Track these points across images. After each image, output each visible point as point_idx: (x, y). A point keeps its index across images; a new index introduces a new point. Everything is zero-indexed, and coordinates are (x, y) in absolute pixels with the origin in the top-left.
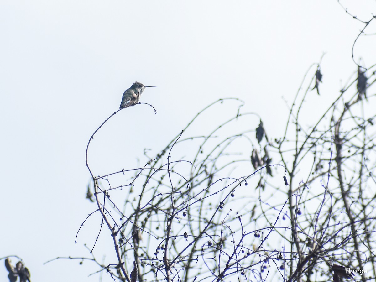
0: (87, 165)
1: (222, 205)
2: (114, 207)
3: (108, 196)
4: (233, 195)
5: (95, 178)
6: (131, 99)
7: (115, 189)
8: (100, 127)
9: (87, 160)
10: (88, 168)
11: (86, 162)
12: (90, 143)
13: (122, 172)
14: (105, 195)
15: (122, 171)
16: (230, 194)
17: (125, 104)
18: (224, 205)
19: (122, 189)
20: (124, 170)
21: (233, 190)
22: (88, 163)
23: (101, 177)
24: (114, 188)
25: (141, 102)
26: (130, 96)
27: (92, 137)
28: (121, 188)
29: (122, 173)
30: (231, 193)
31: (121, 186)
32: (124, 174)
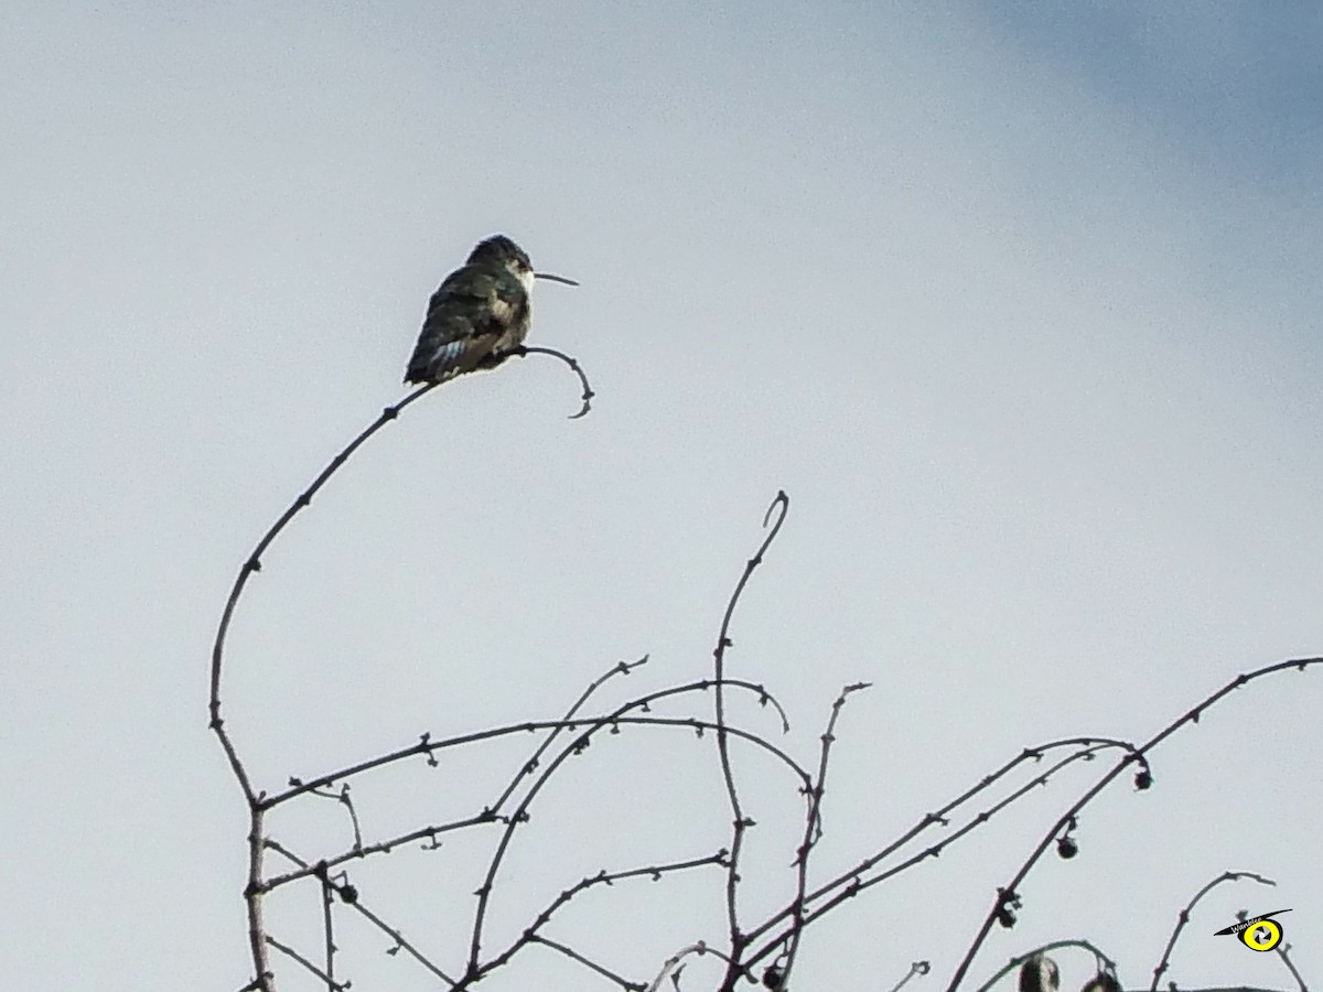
0: (216, 724)
1: (1008, 906)
2: (393, 952)
3: (349, 895)
4: (1067, 850)
5: (263, 794)
6: (472, 330)
7: (386, 849)
8: (304, 500)
9: (220, 698)
10: (224, 740)
11: (215, 705)
13: (422, 755)
14: (328, 886)
15: (424, 747)
16: (1054, 845)
17: (436, 357)
18: (1017, 906)
19: (436, 846)
20: (430, 742)
21: (1070, 819)
22: (221, 716)
23: (305, 782)
24: (383, 843)
25: (535, 347)
26: (469, 315)
27: (253, 564)
28: (428, 840)
29: (425, 756)
30: (1060, 835)
31: (430, 832)
32: (433, 763)
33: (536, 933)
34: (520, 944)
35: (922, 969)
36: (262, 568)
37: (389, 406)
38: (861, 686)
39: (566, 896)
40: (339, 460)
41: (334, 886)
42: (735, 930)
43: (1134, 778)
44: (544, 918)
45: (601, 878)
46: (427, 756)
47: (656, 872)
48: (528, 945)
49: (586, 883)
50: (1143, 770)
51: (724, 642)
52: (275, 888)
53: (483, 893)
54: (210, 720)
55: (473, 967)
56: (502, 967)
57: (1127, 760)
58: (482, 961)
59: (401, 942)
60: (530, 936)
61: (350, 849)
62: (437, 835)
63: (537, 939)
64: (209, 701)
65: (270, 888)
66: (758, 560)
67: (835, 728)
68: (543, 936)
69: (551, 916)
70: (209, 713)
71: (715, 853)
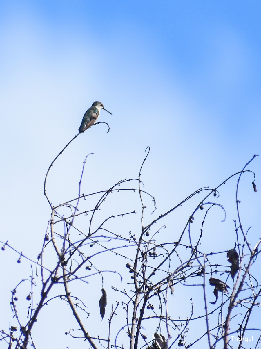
0: (45, 194)
1: (191, 219)
3: (71, 224)
5: (54, 206)
8: (61, 153)
9: (46, 189)
10: (47, 197)
11: (45, 191)
12: (49, 171)
18: (193, 219)
20: (84, 195)
21: (202, 203)
22: (46, 193)
24: (77, 214)
25: (100, 122)
27: (52, 165)
28: (85, 214)
31: (86, 212)
32: (85, 199)
33: (101, 227)
34: (98, 229)
35: (164, 227)
36: (53, 166)
37: (75, 135)
38: (92, 153)
39: (106, 220)
40: (67, 146)
41: (68, 223)
42: (142, 227)
43: (213, 194)
44: (102, 224)
45: (112, 217)
46: (84, 198)
47: (123, 215)
48: (100, 229)
49: (110, 218)
50: (215, 193)
51: (140, 175)
52: (56, 223)
53: (91, 220)
54: (44, 193)
55: (89, 234)
56: (95, 234)
57: (212, 191)
58: (91, 233)
59: (81, 232)
60: (100, 228)
61: (71, 216)
62: (87, 213)
63: (101, 228)
64: (44, 190)
65: (55, 223)
66: (145, 159)
67: (86, 160)
68: (102, 228)
69: (103, 224)
70: (44, 192)
71: (134, 211)
